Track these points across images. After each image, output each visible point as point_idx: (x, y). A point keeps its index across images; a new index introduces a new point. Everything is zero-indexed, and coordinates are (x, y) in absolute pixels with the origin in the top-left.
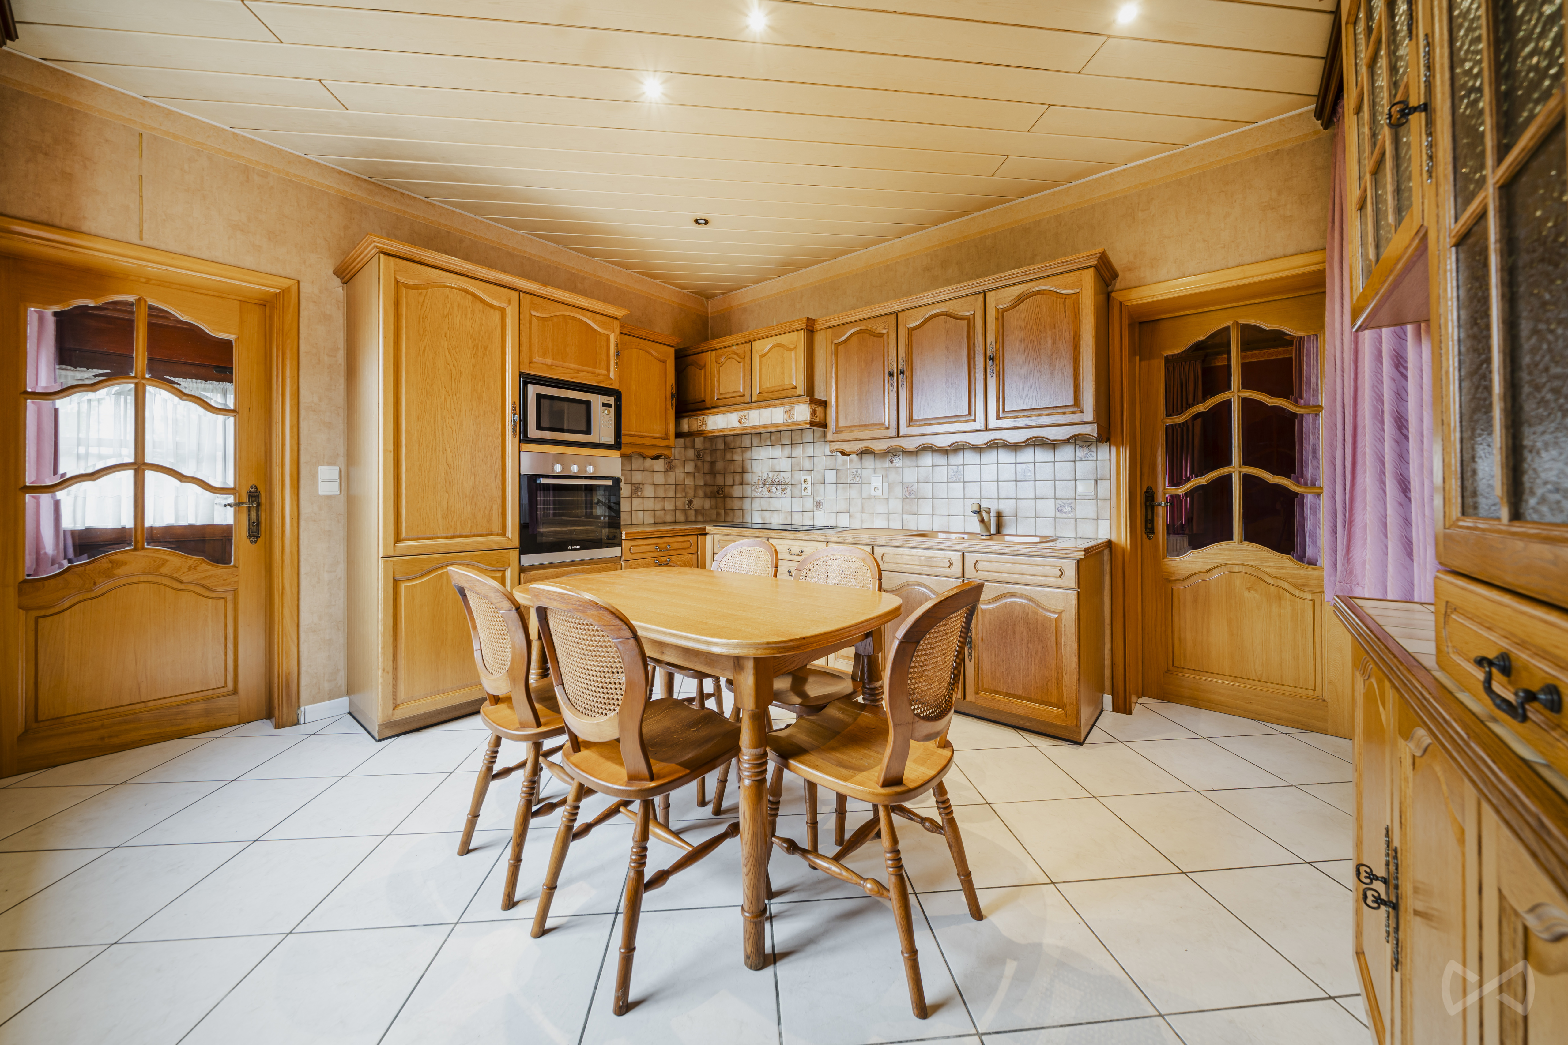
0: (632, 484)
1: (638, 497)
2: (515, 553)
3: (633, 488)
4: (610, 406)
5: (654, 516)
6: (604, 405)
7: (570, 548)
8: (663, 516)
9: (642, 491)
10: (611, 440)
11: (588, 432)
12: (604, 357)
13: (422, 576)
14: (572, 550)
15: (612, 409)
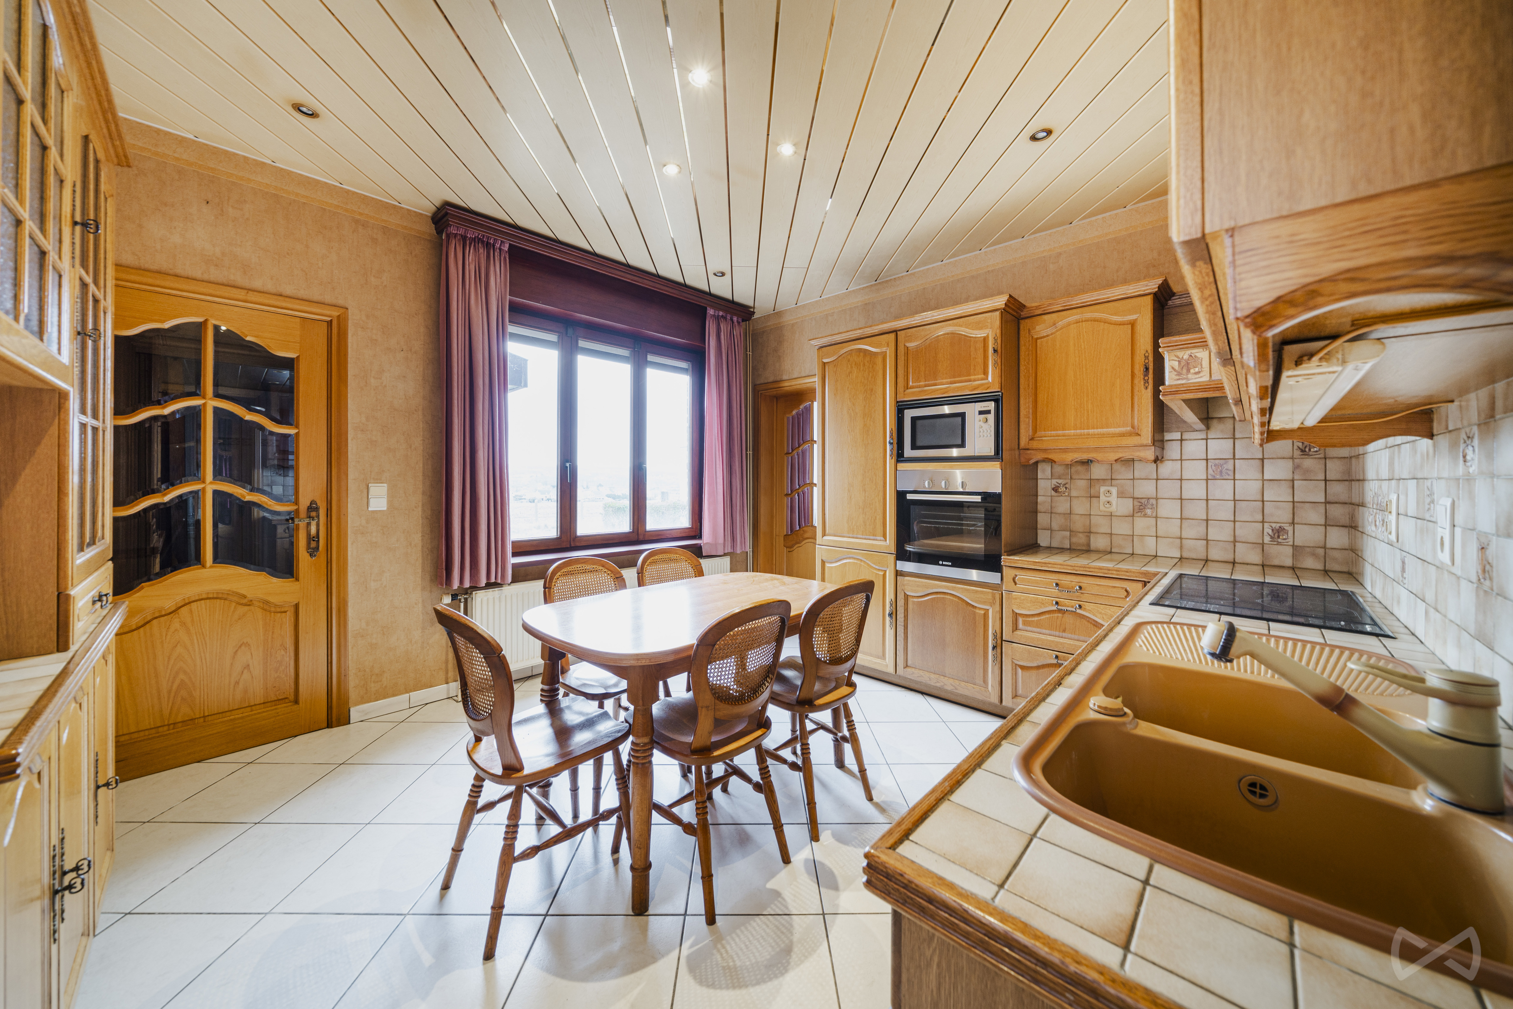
0: (1134, 498)
1: (1145, 516)
2: (892, 558)
3: (1136, 503)
4: (989, 412)
5: (1181, 547)
6: (981, 413)
7: (941, 562)
8: (1203, 550)
9: (1155, 508)
10: (990, 450)
11: (962, 445)
12: (980, 360)
13: (836, 562)
14: (942, 565)
15: (991, 417)
